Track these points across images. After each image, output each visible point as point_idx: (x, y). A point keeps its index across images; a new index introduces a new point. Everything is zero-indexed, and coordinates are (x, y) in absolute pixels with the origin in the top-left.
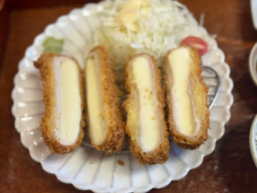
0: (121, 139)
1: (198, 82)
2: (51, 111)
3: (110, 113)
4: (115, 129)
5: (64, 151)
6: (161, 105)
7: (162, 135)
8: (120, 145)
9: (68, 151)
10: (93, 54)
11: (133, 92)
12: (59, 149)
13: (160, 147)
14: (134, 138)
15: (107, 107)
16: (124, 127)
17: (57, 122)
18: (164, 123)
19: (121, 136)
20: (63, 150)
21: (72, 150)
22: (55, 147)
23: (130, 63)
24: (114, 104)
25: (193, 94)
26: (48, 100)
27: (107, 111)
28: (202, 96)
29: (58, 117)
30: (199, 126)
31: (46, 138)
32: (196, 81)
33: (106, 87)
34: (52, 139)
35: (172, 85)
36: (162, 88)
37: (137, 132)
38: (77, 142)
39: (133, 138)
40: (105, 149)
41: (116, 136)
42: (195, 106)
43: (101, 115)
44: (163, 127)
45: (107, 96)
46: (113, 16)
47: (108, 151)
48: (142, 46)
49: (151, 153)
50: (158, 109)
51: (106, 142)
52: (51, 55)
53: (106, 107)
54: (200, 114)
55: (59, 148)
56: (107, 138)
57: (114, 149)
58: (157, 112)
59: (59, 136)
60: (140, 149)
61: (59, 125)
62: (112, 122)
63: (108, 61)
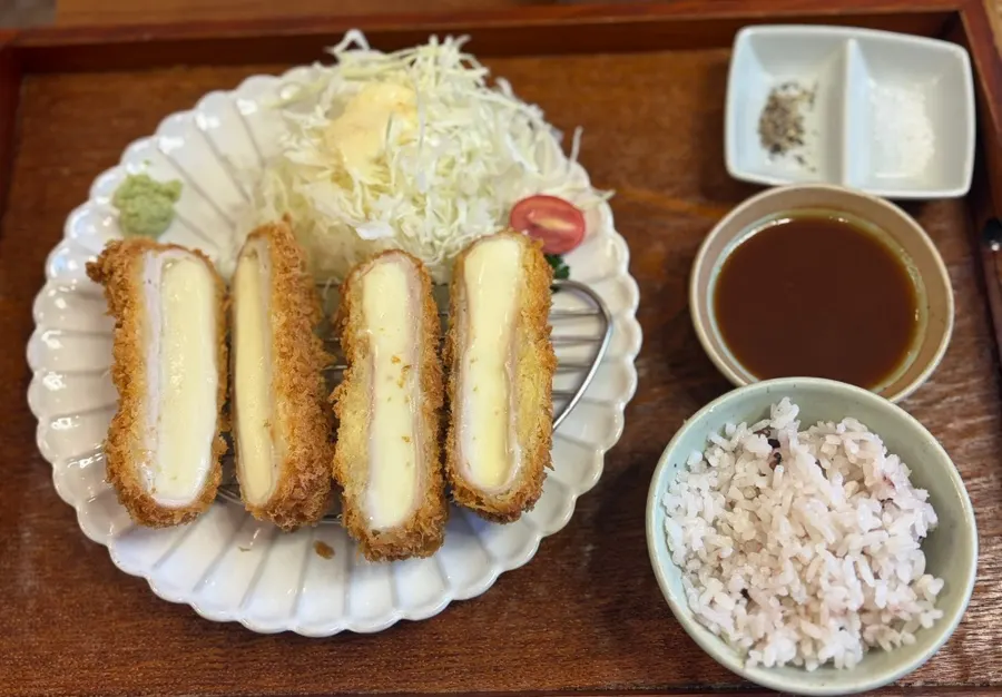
0: (317, 493)
1: (531, 343)
2: (134, 414)
3: (292, 421)
4: (301, 466)
5: (167, 521)
6: (427, 403)
7: (425, 485)
8: (314, 509)
9: (176, 521)
10: (254, 245)
11: (360, 362)
12: (152, 517)
13: (417, 517)
14: (352, 491)
15: (285, 406)
16: (328, 460)
17: (150, 443)
18: (434, 451)
19: (318, 485)
20: (164, 517)
21: (189, 516)
22: (141, 511)
23: (357, 275)
24: (303, 396)
25: (515, 376)
26: (126, 381)
27: (284, 417)
28: (538, 382)
29: (152, 429)
30: (518, 463)
31: (120, 487)
32: (526, 339)
33: (285, 350)
34: (135, 488)
35: (468, 343)
36: (439, 354)
37: (361, 474)
38: (204, 498)
39: (347, 493)
40: (275, 518)
41: (303, 485)
42: (516, 410)
43: (267, 425)
44: (428, 465)
45: (285, 376)
46: (319, 132)
47: (285, 521)
48: (390, 232)
49: (391, 532)
50: (420, 414)
51: (280, 500)
52: (137, 248)
53: (280, 406)
54: (525, 431)
55: (154, 513)
56: (280, 490)
57: (302, 517)
58: (416, 422)
59: (154, 480)
60: (364, 520)
61: (154, 452)
62: (294, 448)
63: (297, 271)
